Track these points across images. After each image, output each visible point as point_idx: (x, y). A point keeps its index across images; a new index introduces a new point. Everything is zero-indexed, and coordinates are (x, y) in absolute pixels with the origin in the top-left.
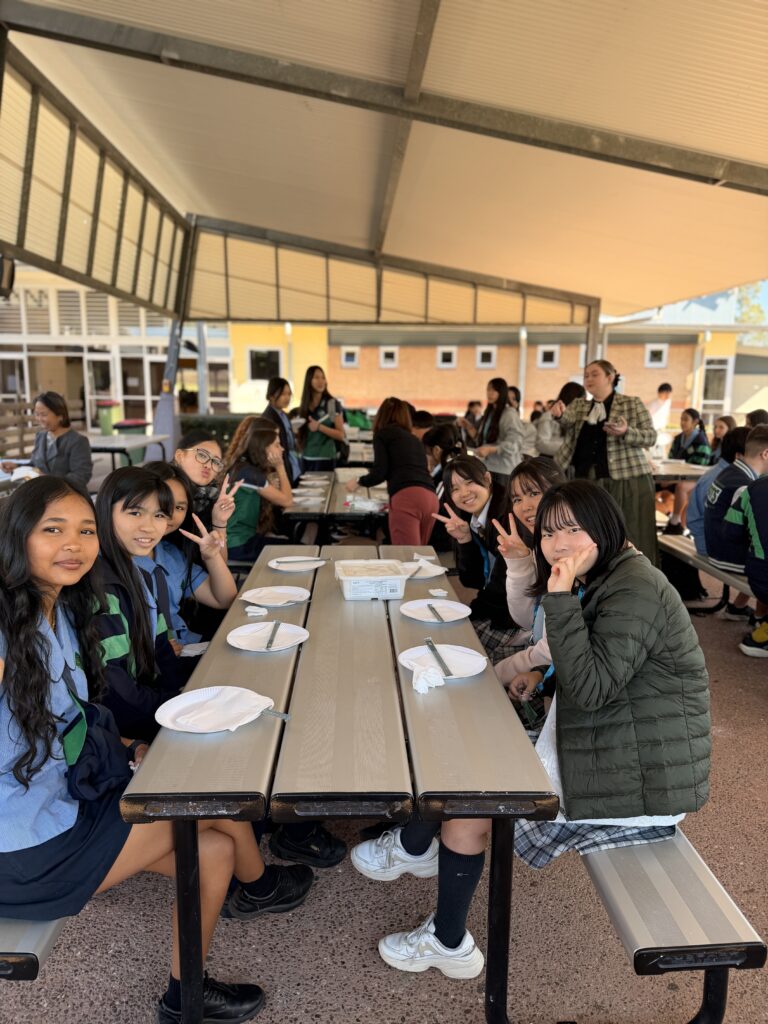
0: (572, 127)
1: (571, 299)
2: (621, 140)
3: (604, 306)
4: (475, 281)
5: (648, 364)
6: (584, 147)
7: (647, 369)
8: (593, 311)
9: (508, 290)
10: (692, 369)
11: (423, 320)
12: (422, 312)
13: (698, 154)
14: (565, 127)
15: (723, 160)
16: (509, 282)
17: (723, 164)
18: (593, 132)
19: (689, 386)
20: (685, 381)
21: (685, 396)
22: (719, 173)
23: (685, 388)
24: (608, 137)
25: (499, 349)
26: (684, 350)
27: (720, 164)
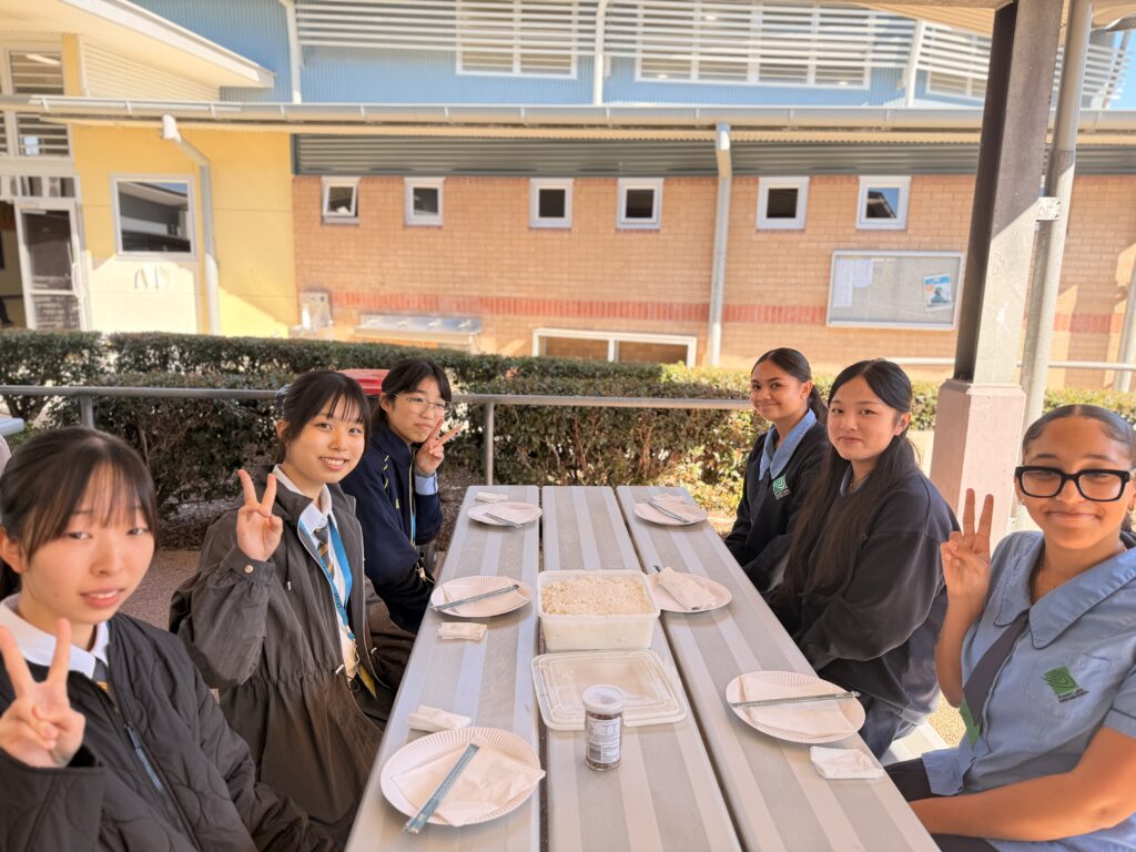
25: (670, 184)
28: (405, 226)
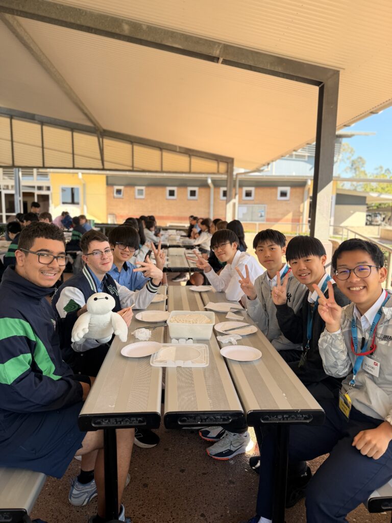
0: (107, 17)
1: (218, 158)
2: (144, 27)
3: (235, 163)
4: (161, 147)
5: (279, 198)
6: (118, 31)
7: (278, 200)
8: (229, 166)
9: (180, 152)
10: (303, 201)
11: (131, 168)
12: (131, 164)
13: (201, 39)
14: (103, 17)
15: (220, 44)
16: (180, 148)
17: (219, 46)
18: (123, 20)
19: (301, 210)
20: (299, 207)
21: (299, 216)
22: (216, 53)
23: (299, 212)
24: (135, 26)
25: (199, 189)
26: (299, 190)
27: (217, 46)
28: (135, 199)
